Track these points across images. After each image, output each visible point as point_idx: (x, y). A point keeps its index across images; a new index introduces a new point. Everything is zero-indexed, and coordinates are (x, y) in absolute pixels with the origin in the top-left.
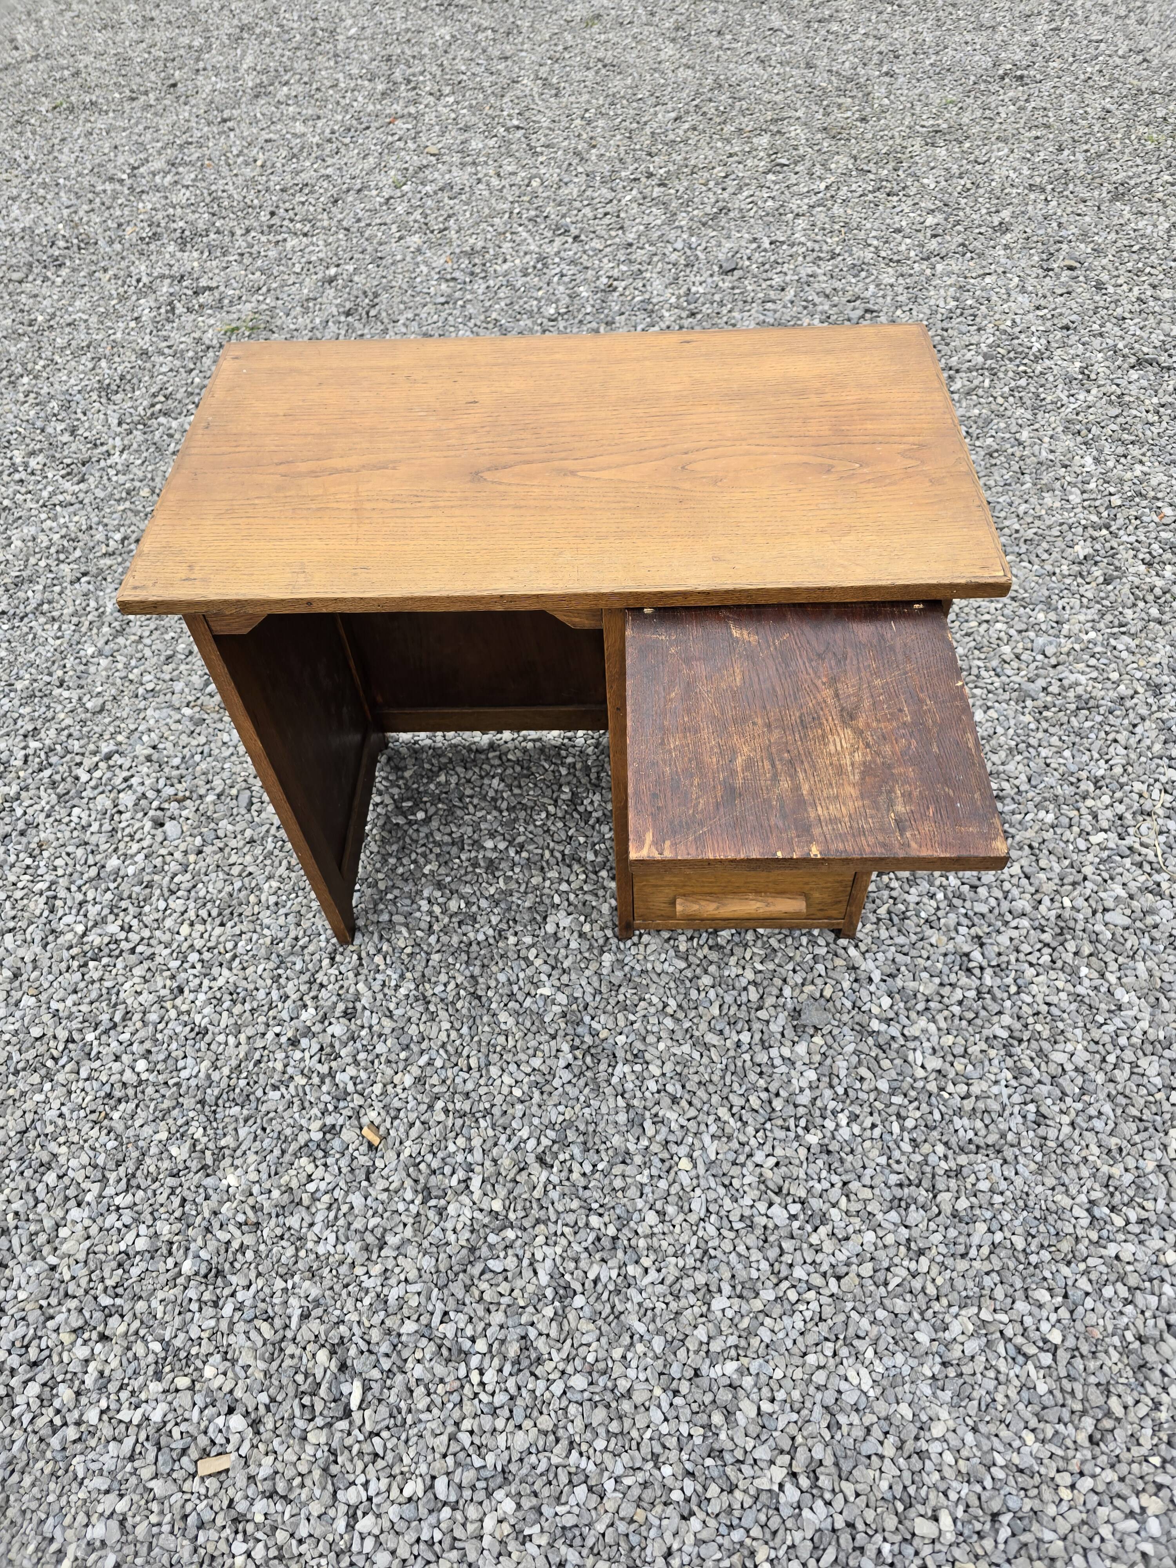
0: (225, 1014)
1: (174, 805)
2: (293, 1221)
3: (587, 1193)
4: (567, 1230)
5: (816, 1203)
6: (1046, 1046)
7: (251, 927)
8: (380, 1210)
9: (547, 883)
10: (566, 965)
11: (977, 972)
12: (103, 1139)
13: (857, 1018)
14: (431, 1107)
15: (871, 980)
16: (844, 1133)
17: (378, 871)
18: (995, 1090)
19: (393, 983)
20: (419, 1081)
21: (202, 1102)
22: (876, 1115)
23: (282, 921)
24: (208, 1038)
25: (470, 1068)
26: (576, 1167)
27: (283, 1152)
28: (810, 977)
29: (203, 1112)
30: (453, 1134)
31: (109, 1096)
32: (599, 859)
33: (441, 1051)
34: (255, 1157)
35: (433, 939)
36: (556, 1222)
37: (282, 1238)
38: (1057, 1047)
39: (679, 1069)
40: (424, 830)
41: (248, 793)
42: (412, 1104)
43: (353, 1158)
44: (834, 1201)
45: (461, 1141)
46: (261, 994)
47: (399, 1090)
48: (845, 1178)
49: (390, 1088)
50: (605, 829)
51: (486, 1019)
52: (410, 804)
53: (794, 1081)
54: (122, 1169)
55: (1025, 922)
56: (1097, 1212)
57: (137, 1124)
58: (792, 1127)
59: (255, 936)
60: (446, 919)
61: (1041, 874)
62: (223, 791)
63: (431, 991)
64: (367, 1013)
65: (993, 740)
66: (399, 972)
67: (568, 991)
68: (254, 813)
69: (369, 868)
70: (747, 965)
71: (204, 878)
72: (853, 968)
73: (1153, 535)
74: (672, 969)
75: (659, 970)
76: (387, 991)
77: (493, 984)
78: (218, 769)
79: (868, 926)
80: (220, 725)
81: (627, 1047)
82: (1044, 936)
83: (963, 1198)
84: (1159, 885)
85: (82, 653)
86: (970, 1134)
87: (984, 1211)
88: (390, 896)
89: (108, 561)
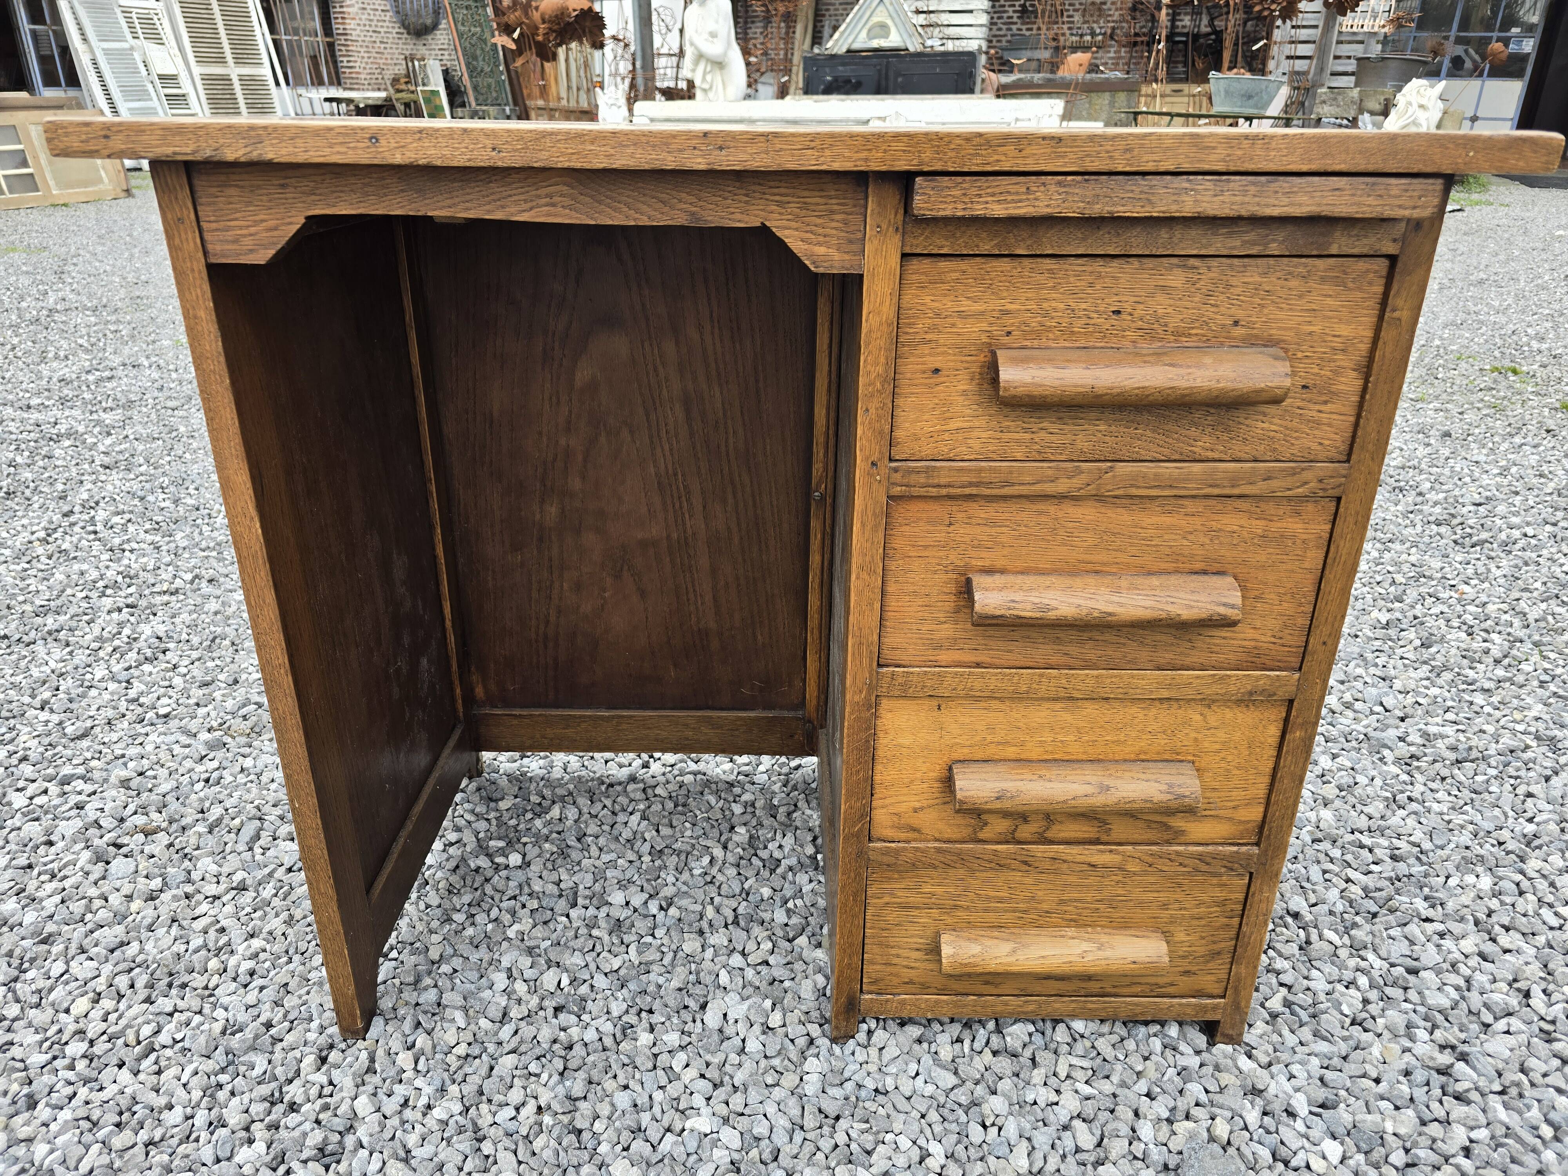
1: (139, 838)
7: (196, 1004)
9: (709, 954)
10: (739, 1078)
17: (433, 932)
19: (423, 1101)
23: (251, 998)
28: (1181, 1106)
32: (795, 921)
35: (506, 1031)
40: (518, 878)
41: (257, 823)
55: (1515, 1023)
59: (197, 1019)
60: (534, 1001)
61: (1507, 956)
62: (219, 821)
63: (490, 1119)
64: (364, 1153)
65: (1358, 791)
66: (438, 1083)
67: (743, 1123)
68: (258, 850)
69: (420, 927)
70: (1064, 1087)
71: (144, 935)
72: (1256, 1092)
73: (1459, 608)
74: (930, 1089)
75: (907, 1091)
76: (408, 1114)
77: (604, 1110)
78: (221, 797)
79: (1260, 1027)
80: (247, 750)
82: (1557, 1046)
85: (88, 676)
88: (445, 968)
89: (166, 598)
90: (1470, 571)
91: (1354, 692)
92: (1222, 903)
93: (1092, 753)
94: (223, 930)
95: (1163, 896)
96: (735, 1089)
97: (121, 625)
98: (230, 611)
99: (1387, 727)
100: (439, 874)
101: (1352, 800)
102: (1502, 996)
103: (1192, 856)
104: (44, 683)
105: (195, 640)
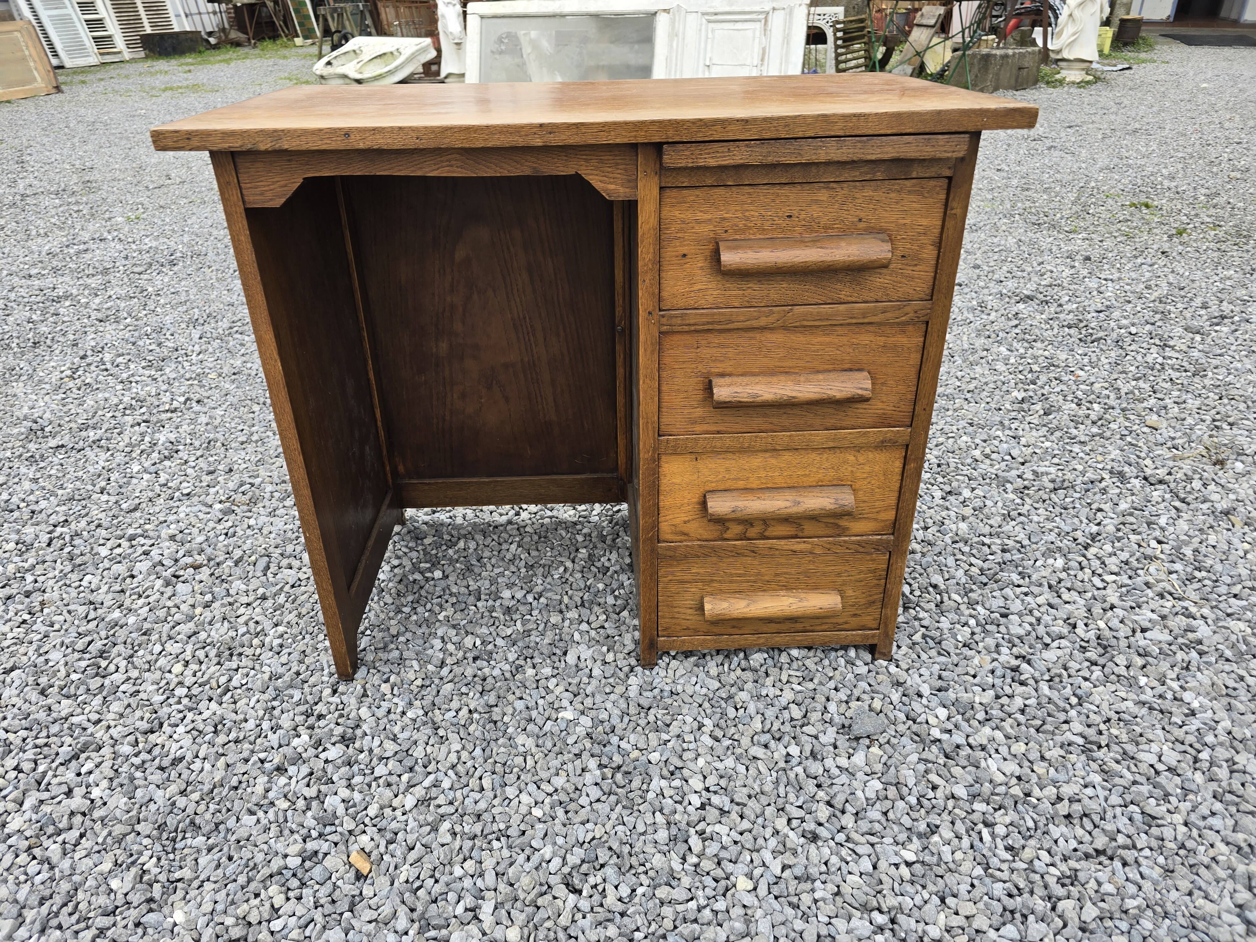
0: (203, 746)
1: (190, 571)
3: (625, 920)
6: (1129, 748)
7: (250, 664)
9: (567, 623)
10: (589, 690)
11: (1031, 682)
13: (915, 728)
14: (435, 829)
15: (920, 696)
17: (391, 619)
18: (1088, 792)
19: (400, 709)
20: (424, 802)
21: (161, 828)
22: (959, 823)
23: (284, 659)
24: (177, 768)
25: (482, 789)
26: (610, 889)
27: (249, 880)
28: (854, 693)
29: (159, 840)
30: (460, 857)
32: (620, 602)
33: (451, 773)
34: (213, 887)
35: (445, 671)
38: (1141, 747)
39: (723, 783)
40: (443, 583)
41: (267, 559)
42: (412, 824)
43: (336, 888)
45: (470, 865)
46: (250, 725)
47: (398, 813)
49: (387, 811)
51: (501, 741)
52: (428, 565)
53: (857, 791)
55: (1064, 642)
59: (252, 672)
60: (460, 654)
61: (1067, 606)
62: (241, 559)
63: (441, 717)
64: (368, 738)
65: (986, 511)
66: (407, 700)
67: (593, 714)
68: (270, 575)
69: (383, 615)
70: (785, 687)
71: (208, 627)
72: (899, 684)
73: (1074, 387)
74: (704, 691)
75: (690, 692)
76: (392, 716)
77: (509, 710)
78: (239, 543)
79: (904, 649)
80: (248, 514)
81: (662, 764)
82: (1088, 654)
83: (1089, 904)
84: (1187, 609)
85: (128, 470)
86: (1073, 844)
87: (1117, 923)
88: (402, 639)
89: (169, 415)
90: (1086, 360)
91: (992, 447)
92: (874, 571)
93: (790, 482)
94: (257, 623)
95: (838, 568)
96: (587, 696)
97: (143, 435)
98: (216, 423)
99: (1011, 469)
100: (391, 585)
101: (981, 516)
102: (1060, 628)
103: (854, 543)
104: (99, 476)
105: (197, 443)
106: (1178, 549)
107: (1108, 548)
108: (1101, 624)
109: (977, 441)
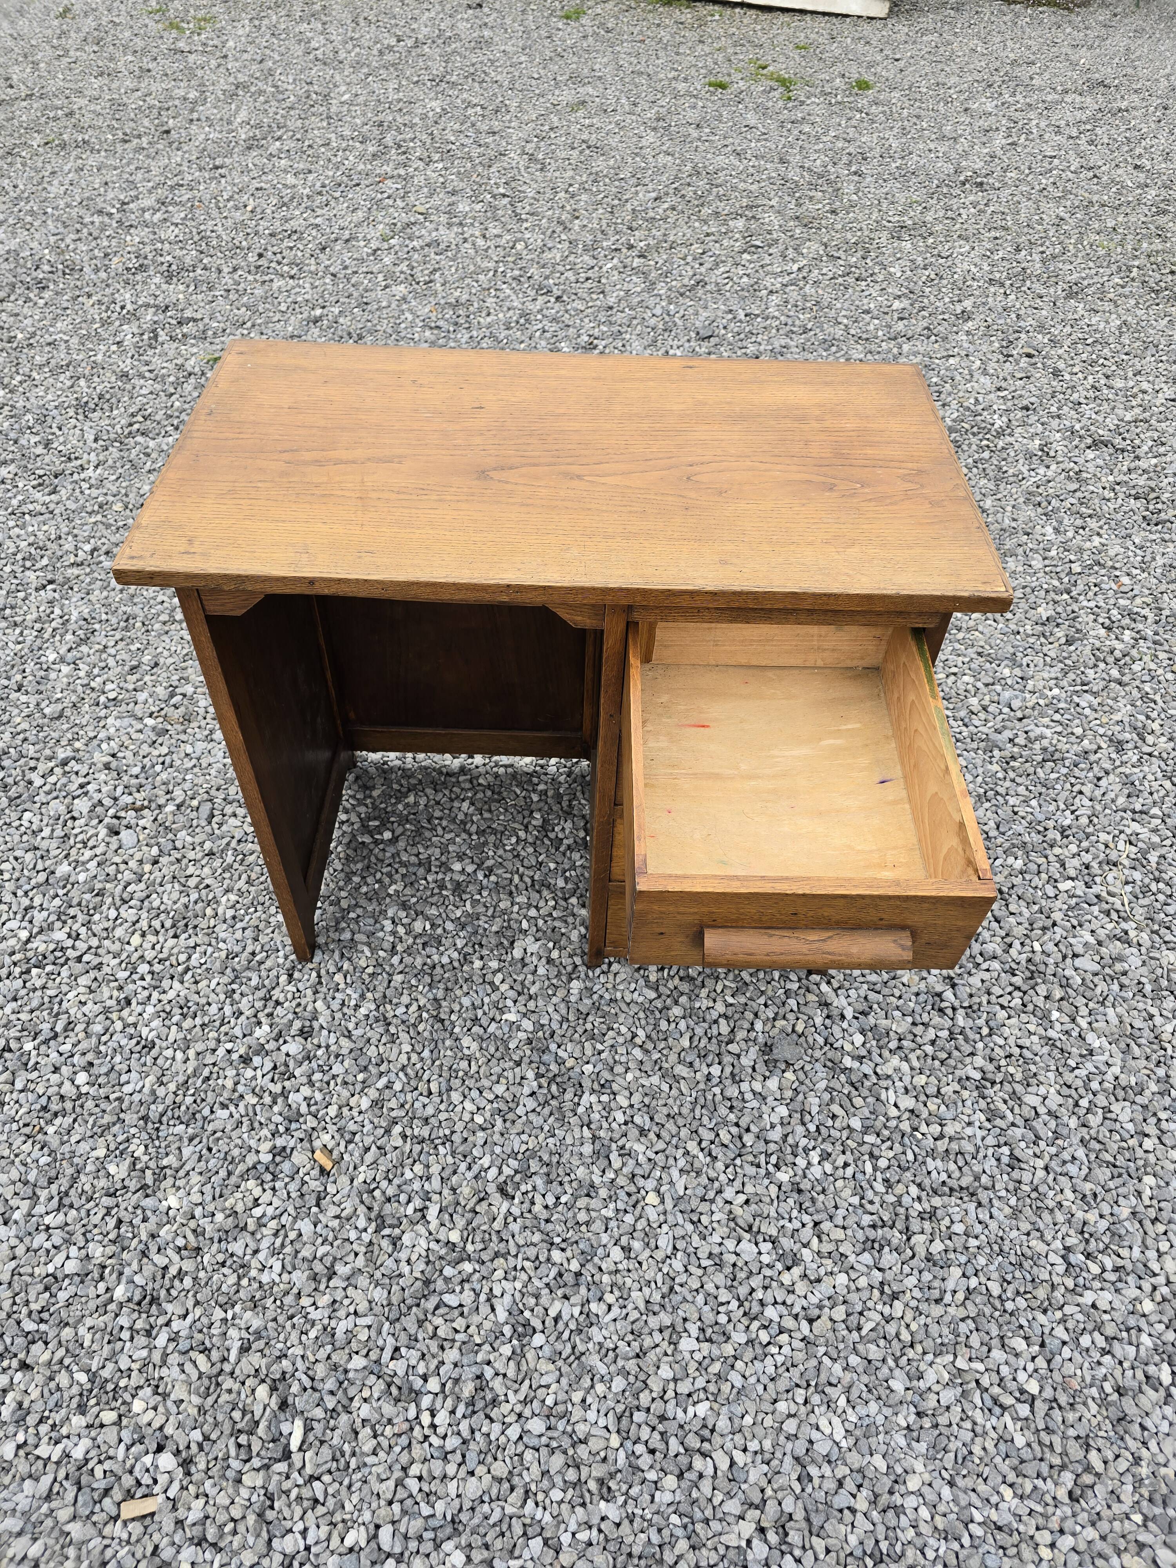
0: (174, 1028)
1: (132, 813)
2: (237, 1248)
3: (550, 1227)
4: (527, 1264)
5: (786, 1243)
6: (1019, 1088)
7: (206, 939)
8: (330, 1238)
9: (516, 908)
10: (533, 991)
11: (949, 1012)
12: (36, 1154)
13: (830, 1054)
14: (388, 1131)
15: (843, 1017)
16: (816, 1172)
17: (341, 889)
18: (969, 1131)
19: (353, 1003)
20: (377, 1104)
21: (145, 1118)
22: (848, 1153)
23: (239, 935)
24: (154, 1052)
25: (430, 1093)
26: (538, 1199)
27: (230, 1174)
28: (782, 1011)
29: (145, 1129)
30: (411, 1160)
31: (45, 1109)
32: (570, 886)
33: (401, 1074)
34: (199, 1178)
35: (395, 960)
36: (516, 1256)
37: (223, 1264)
38: (1030, 1089)
39: (647, 1100)
40: (391, 850)
41: (209, 804)
42: (368, 1127)
43: (304, 1182)
44: (805, 1241)
45: (418, 1168)
46: (213, 1009)
47: (355, 1113)
48: (817, 1218)
49: (345, 1110)
50: (576, 856)
51: (448, 1043)
52: (377, 823)
53: (765, 1116)
54: (54, 1188)
55: (996, 965)
56: (1072, 1259)
57: (73, 1140)
58: (763, 1163)
59: (210, 950)
60: (410, 939)
61: (1011, 919)
62: (183, 801)
63: (392, 1013)
64: (325, 1033)
66: (360, 991)
67: (534, 1017)
68: (215, 825)
69: (332, 886)
70: (718, 999)
71: (159, 890)
72: (826, 1005)
73: (1112, 601)
74: (641, 999)
75: (628, 1000)
76: (346, 1010)
77: (456, 1007)
78: (179, 779)
80: (183, 737)
81: (594, 1077)
82: (1014, 980)
83: (937, 1241)
84: (1126, 933)
85: (43, 659)
86: (944, 1176)
87: (958, 1255)
88: (352, 915)
89: (76, 571)
90: (1139, 558)
91: (993, 695)
94: (208, 887)
99: (1006, 727)
102: (996, 946)
106: (1144, 853)
107: (1073, 848)
108: (1037, 946)
109: (979, 685)
